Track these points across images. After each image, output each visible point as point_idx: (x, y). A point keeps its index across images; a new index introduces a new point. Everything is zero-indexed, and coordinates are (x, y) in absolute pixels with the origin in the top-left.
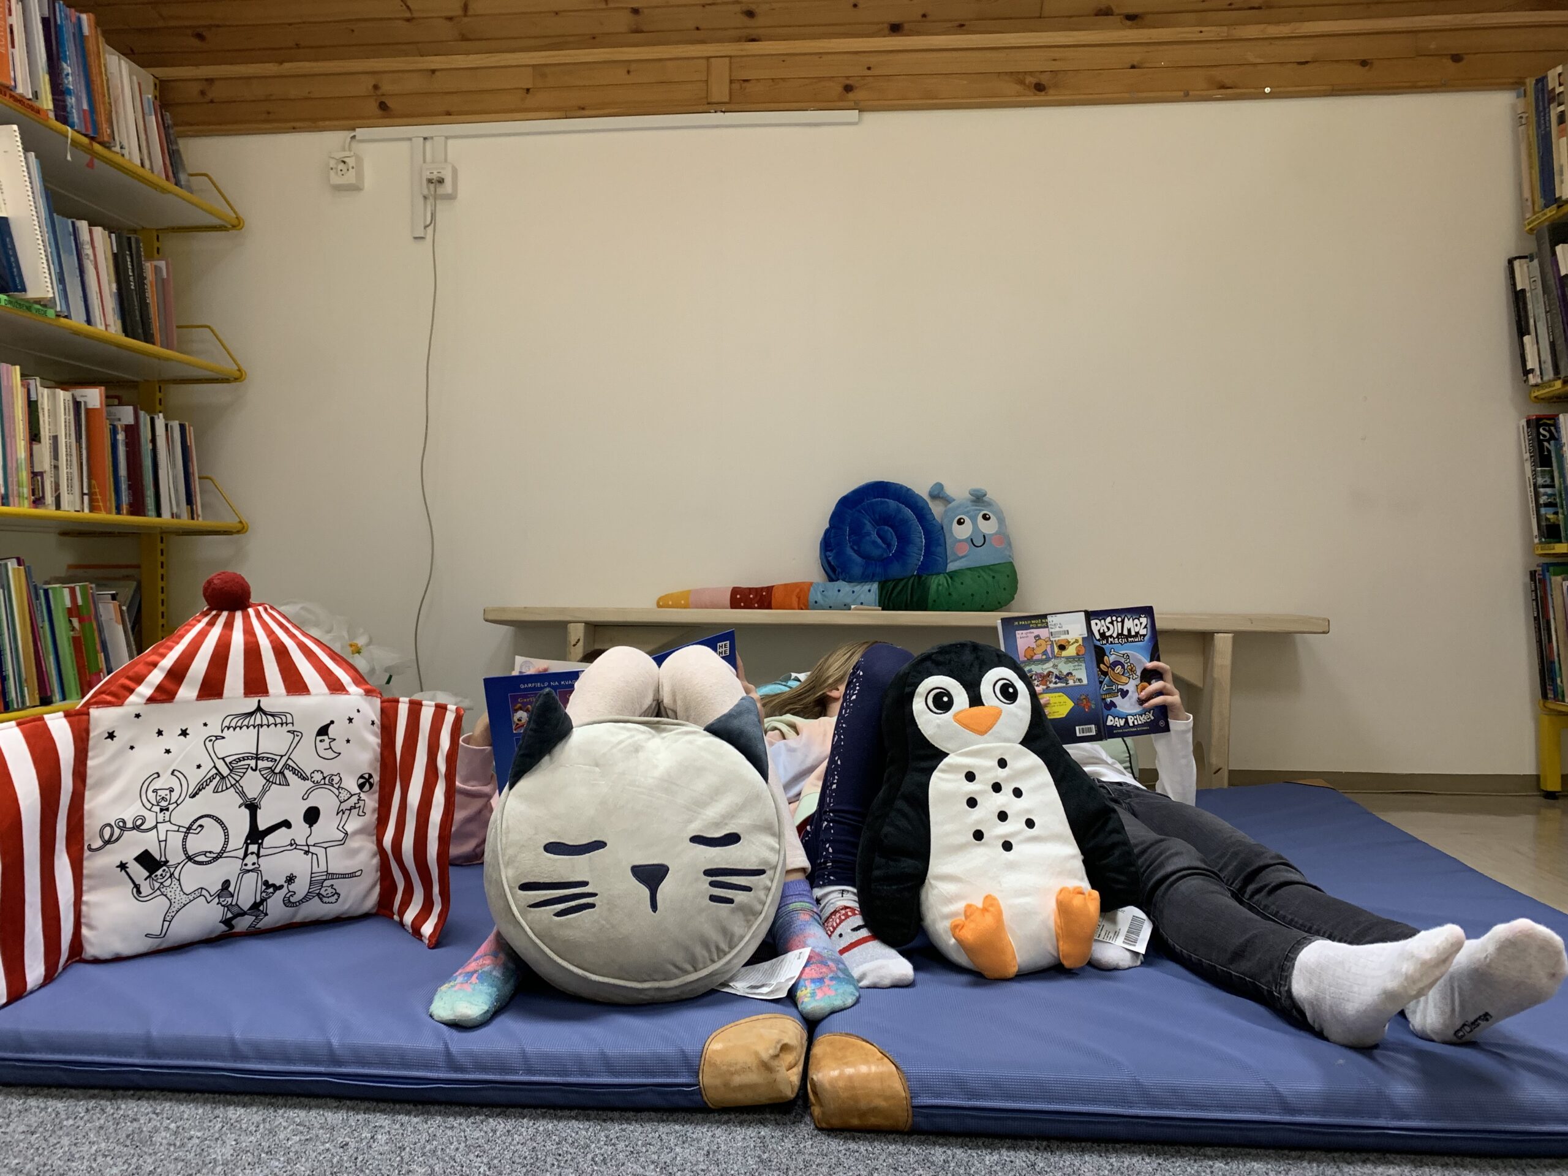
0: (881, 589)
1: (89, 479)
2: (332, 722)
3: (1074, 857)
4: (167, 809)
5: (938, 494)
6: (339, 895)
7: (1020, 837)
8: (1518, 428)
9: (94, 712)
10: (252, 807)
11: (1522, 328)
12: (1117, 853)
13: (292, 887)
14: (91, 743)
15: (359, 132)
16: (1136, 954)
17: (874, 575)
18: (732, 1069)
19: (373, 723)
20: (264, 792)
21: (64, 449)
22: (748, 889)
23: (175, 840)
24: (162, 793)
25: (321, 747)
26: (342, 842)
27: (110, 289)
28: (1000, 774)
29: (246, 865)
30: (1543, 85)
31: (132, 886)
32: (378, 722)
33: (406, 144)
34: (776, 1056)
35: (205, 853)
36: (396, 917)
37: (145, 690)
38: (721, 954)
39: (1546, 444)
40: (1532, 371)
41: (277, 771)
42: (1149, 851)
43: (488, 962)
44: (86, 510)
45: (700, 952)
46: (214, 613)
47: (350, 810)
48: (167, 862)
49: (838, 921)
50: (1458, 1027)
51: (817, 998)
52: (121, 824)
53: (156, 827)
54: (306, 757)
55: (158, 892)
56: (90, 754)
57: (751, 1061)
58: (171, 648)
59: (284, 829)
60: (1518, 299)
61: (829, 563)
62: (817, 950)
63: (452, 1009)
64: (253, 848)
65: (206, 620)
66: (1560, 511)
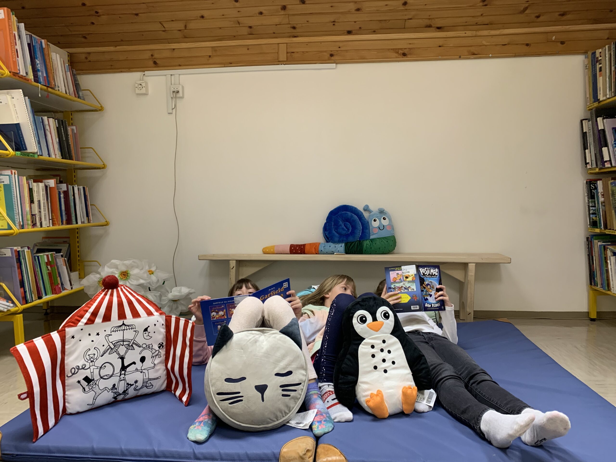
0: (346, 245)
1: (52, 213)
2: (149, 326)
3: (409, 374)
4: (93, 361)
5: (366, 209)
6: (153, 386)
7: (390, 368)
8: (583, 183)
9: (67, 329)
10: (122, 358)
11: (585, 147)
12: (424, 371)
13: (137, 384)
14: (66, 340)
15: (147, 73)
16: (430, 407)
17: (343, 241)
18: (290, 459)
19: (163, 325)
20: (126, 353)
21: (43, 205)
22: (295, 391)
23: (96, 372)
24: (91, 356)
25: (145, 335)
26: (154, 367)
27: (56, 141)
28: (383, 345)
29: (121, 378)
30: (594, 55)
31: (82, 388)
32: (164, 324)
33: (164, 77)
34: (305, 454)
35: (107, 375)
36: (173, 392)
37: (84, 320)
38: (286, 414)
39: (593, 191)
40: (588, 163)
41: (130, 345)
42: (437, 367)
43: (206, 417)
44: (51, 225)
45: (279, 414)
46: (106, 290)
47: (156, 356)
48: (94, 379)
49: (327, 396)
50: (536, 442)
51: (319, 429)
52: (78, 367)
53: (89, 368)
54: (140, 340)
55: (91, 390)
56: (66, 344)
57: (297, 456)
58: (92, 305)
59: (133, 365)
60: (584, 135)
61: (326, 236)
62: (319, 410)
63: (195, 436)
64: (123, 372)
65: (104, 293)
66: (597, 216)
